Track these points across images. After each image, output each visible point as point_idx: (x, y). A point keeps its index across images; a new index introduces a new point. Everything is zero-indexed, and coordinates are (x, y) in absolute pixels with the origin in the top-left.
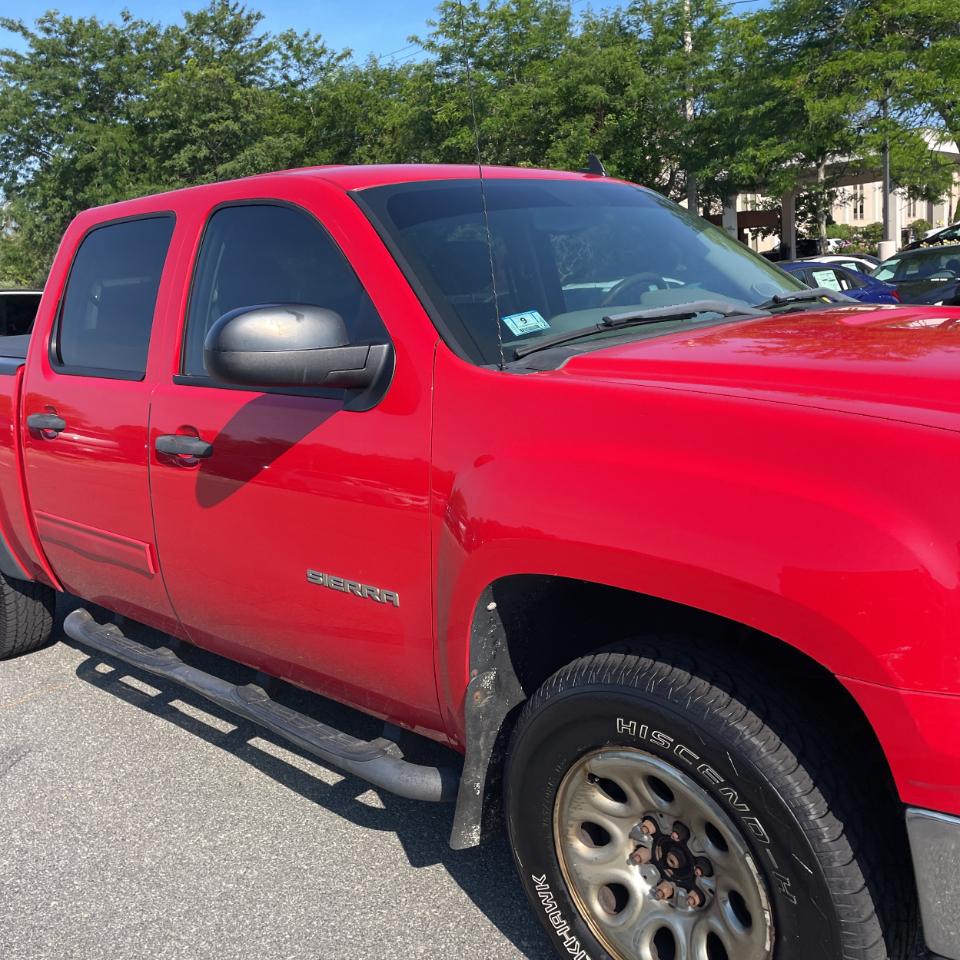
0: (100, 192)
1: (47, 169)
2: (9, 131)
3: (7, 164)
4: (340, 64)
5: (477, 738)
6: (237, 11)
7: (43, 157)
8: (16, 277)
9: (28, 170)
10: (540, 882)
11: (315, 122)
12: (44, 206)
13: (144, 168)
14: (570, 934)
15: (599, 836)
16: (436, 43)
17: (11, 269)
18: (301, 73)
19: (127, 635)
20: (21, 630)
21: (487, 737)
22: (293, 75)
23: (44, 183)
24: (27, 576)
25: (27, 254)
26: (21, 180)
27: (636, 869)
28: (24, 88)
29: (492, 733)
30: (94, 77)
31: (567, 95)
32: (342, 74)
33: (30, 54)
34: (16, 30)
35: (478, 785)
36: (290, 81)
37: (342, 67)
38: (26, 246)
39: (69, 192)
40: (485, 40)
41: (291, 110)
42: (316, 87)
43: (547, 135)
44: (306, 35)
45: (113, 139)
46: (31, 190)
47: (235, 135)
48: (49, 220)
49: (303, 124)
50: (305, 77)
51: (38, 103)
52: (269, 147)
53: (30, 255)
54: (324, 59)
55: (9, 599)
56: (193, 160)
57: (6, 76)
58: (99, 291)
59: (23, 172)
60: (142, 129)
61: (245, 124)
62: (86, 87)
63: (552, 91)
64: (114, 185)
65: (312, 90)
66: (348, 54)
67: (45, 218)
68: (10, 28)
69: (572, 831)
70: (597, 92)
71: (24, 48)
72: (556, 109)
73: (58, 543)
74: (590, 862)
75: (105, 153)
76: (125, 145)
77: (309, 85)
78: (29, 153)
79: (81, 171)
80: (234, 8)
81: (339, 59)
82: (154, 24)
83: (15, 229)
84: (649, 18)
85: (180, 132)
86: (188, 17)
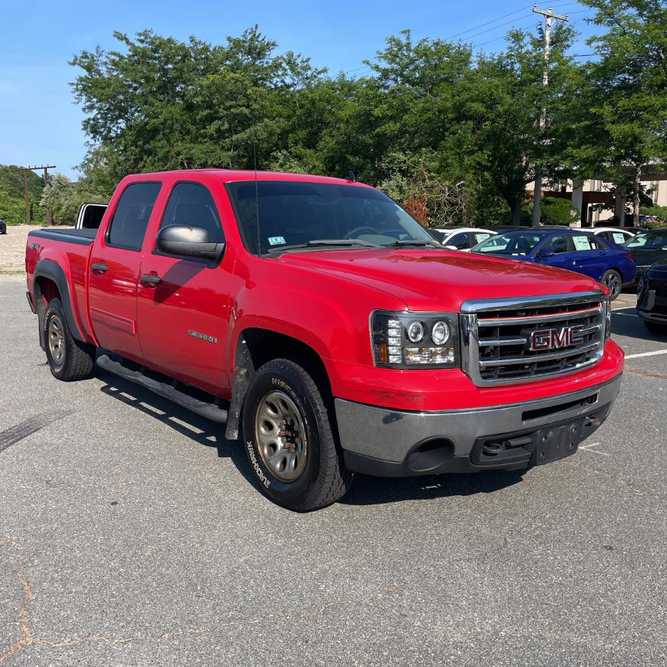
0: (159, 145)
1: (130, 128)
2: (109, 102)
3: (106, 123)
4: (319, 76)
5: (237, 394)
6: (260, 39)
7: (128, 120)
8: (103, 193)
9: (118, 128)
10: (249, 444)
11: (298, 112)
12: (125, 150)
13: (188, 132)
14: (256, 463)
15: (269, 426)
16: (380, 67)
17: (101, 188)
18: (293, 79)
19: (122, 365)
20: (78, 367)
21: (241, 394)
22: (288, 80)
23: (126, 137)
24: (84, 340)
25: (111, 179)
26: (112, 134)
27: (280, 439)
28: (121, 76)
29: (243, 393)
30: (165, 72)
31: (458, 108)
32: (320, 83)
33: (129, 56)
34: (122, 39)
35: (237, 413)
36: (285, 85)
37: (320, 79)
38: (110, 174)
39: (140, 143)
40: (411, 67)
41: (284, 102)
42: (302, 90)
43: (443, 132)
44: (299, 56)
45: (171, 112)
46: (118, 140)
47: (246, 116)
48: (127, 160)
49: (291, 112)
50: (295, 82)
51: (130, 86)
52: (266, 126)
53: (113, 180)
54: (309, 73)
55: (74, 351)
56: (218, 131)
57: (111, 69)
58: (145, 208)
59: (114, 128)
60: (190, 107)
61: (253, 110)
62: (159, 78)
63: (449, 105)
64: (168, 141)
65: (299, 91)
66: (325, 71)
67: (124, 158)
68: (119, 38)
69: (261, 424)
70: (478, 107)
71: (125, 51)
72: (451, 116)
73: (97, 321)
74: (265, 436)
75: (166, 120)
76: (178, 117)
77: (298, 88)
78: (120, 117)
79: (150, 130)
80: (258, 37)
81: (319, 73)
82: (207, 44)
83: (106, 164)
84: (520, 62)
85: (213, 112)
86: (229, 39)
